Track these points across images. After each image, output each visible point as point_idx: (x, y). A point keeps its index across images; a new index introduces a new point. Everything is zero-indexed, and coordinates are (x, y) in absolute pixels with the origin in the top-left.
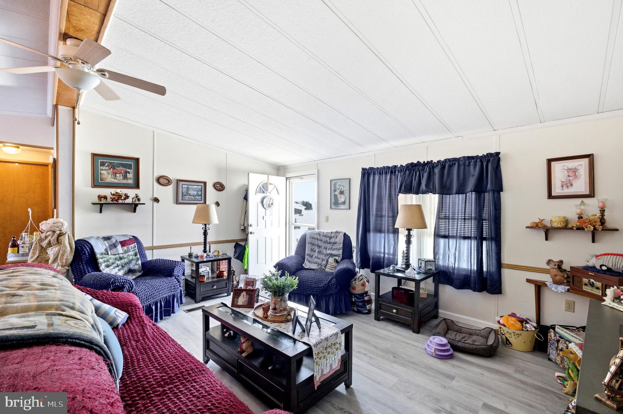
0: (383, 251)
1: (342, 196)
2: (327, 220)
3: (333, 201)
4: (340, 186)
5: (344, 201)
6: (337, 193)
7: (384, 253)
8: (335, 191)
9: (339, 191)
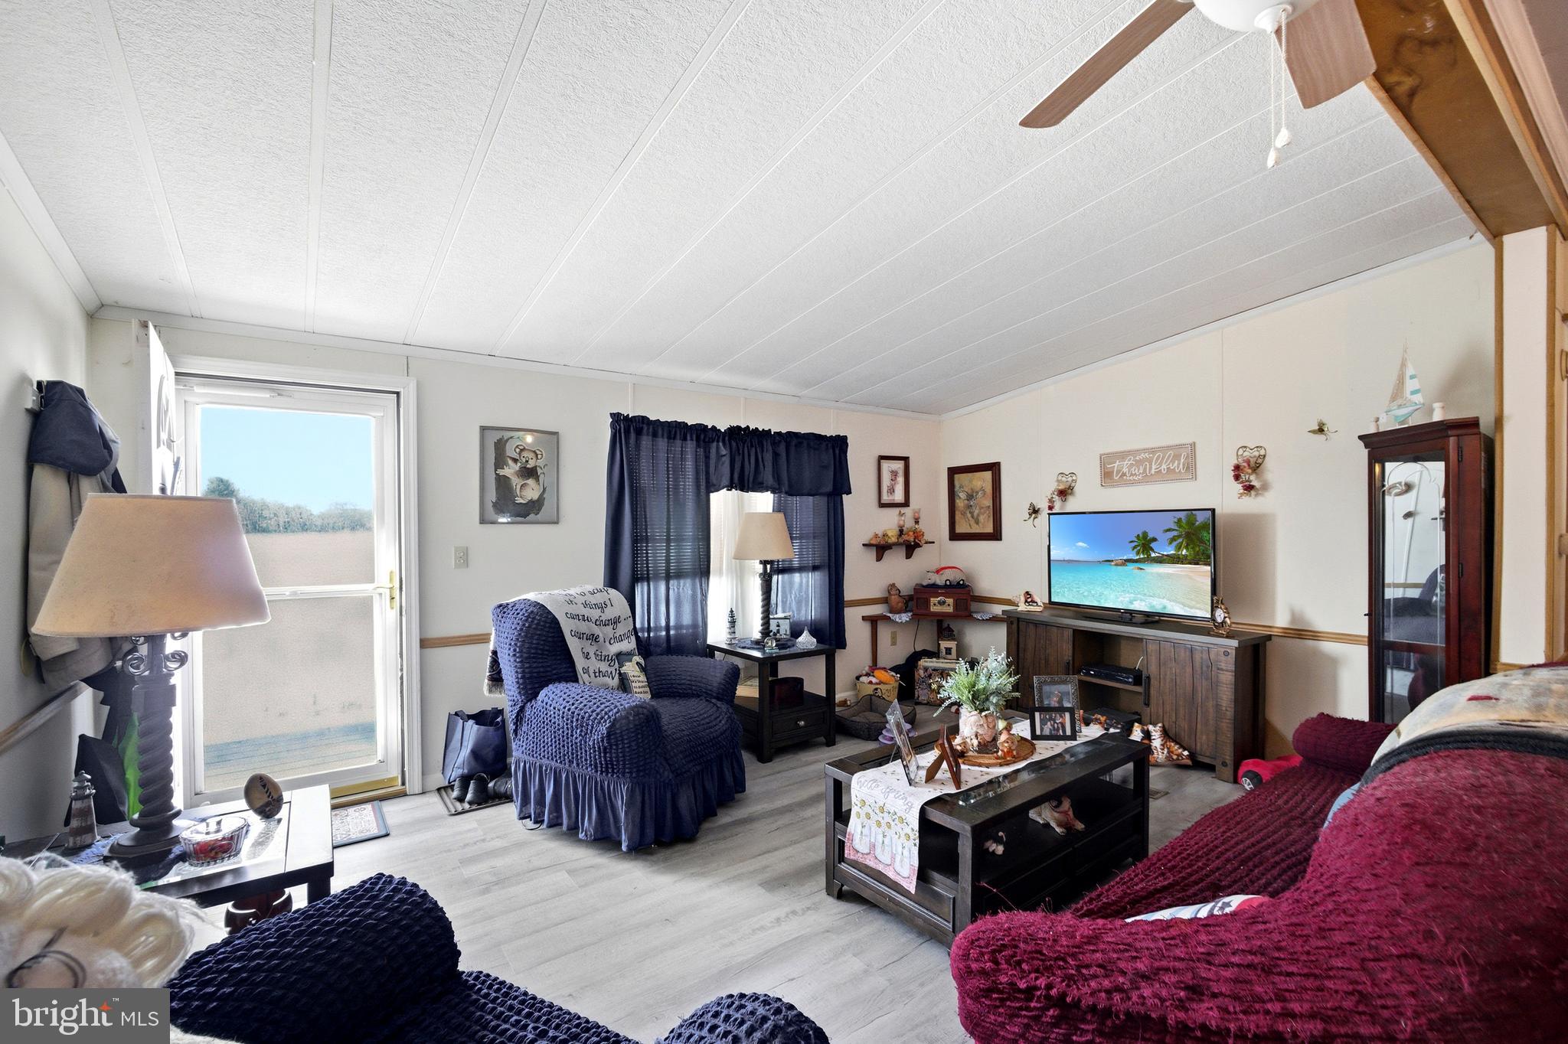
0: (663, 623)
1: (531, 482)
2: (464, 558)
3: (492, 495)
4: (522, 450)
5: (536, 497)
6: (510, 470)
7: (668, 628)
8: (500, 463)
9: (517, 467)
